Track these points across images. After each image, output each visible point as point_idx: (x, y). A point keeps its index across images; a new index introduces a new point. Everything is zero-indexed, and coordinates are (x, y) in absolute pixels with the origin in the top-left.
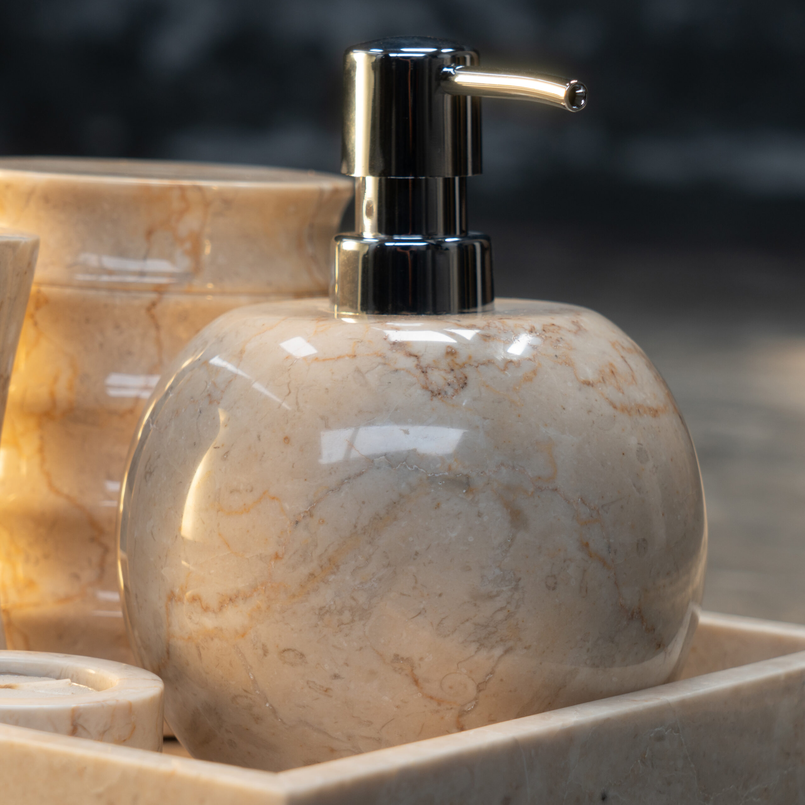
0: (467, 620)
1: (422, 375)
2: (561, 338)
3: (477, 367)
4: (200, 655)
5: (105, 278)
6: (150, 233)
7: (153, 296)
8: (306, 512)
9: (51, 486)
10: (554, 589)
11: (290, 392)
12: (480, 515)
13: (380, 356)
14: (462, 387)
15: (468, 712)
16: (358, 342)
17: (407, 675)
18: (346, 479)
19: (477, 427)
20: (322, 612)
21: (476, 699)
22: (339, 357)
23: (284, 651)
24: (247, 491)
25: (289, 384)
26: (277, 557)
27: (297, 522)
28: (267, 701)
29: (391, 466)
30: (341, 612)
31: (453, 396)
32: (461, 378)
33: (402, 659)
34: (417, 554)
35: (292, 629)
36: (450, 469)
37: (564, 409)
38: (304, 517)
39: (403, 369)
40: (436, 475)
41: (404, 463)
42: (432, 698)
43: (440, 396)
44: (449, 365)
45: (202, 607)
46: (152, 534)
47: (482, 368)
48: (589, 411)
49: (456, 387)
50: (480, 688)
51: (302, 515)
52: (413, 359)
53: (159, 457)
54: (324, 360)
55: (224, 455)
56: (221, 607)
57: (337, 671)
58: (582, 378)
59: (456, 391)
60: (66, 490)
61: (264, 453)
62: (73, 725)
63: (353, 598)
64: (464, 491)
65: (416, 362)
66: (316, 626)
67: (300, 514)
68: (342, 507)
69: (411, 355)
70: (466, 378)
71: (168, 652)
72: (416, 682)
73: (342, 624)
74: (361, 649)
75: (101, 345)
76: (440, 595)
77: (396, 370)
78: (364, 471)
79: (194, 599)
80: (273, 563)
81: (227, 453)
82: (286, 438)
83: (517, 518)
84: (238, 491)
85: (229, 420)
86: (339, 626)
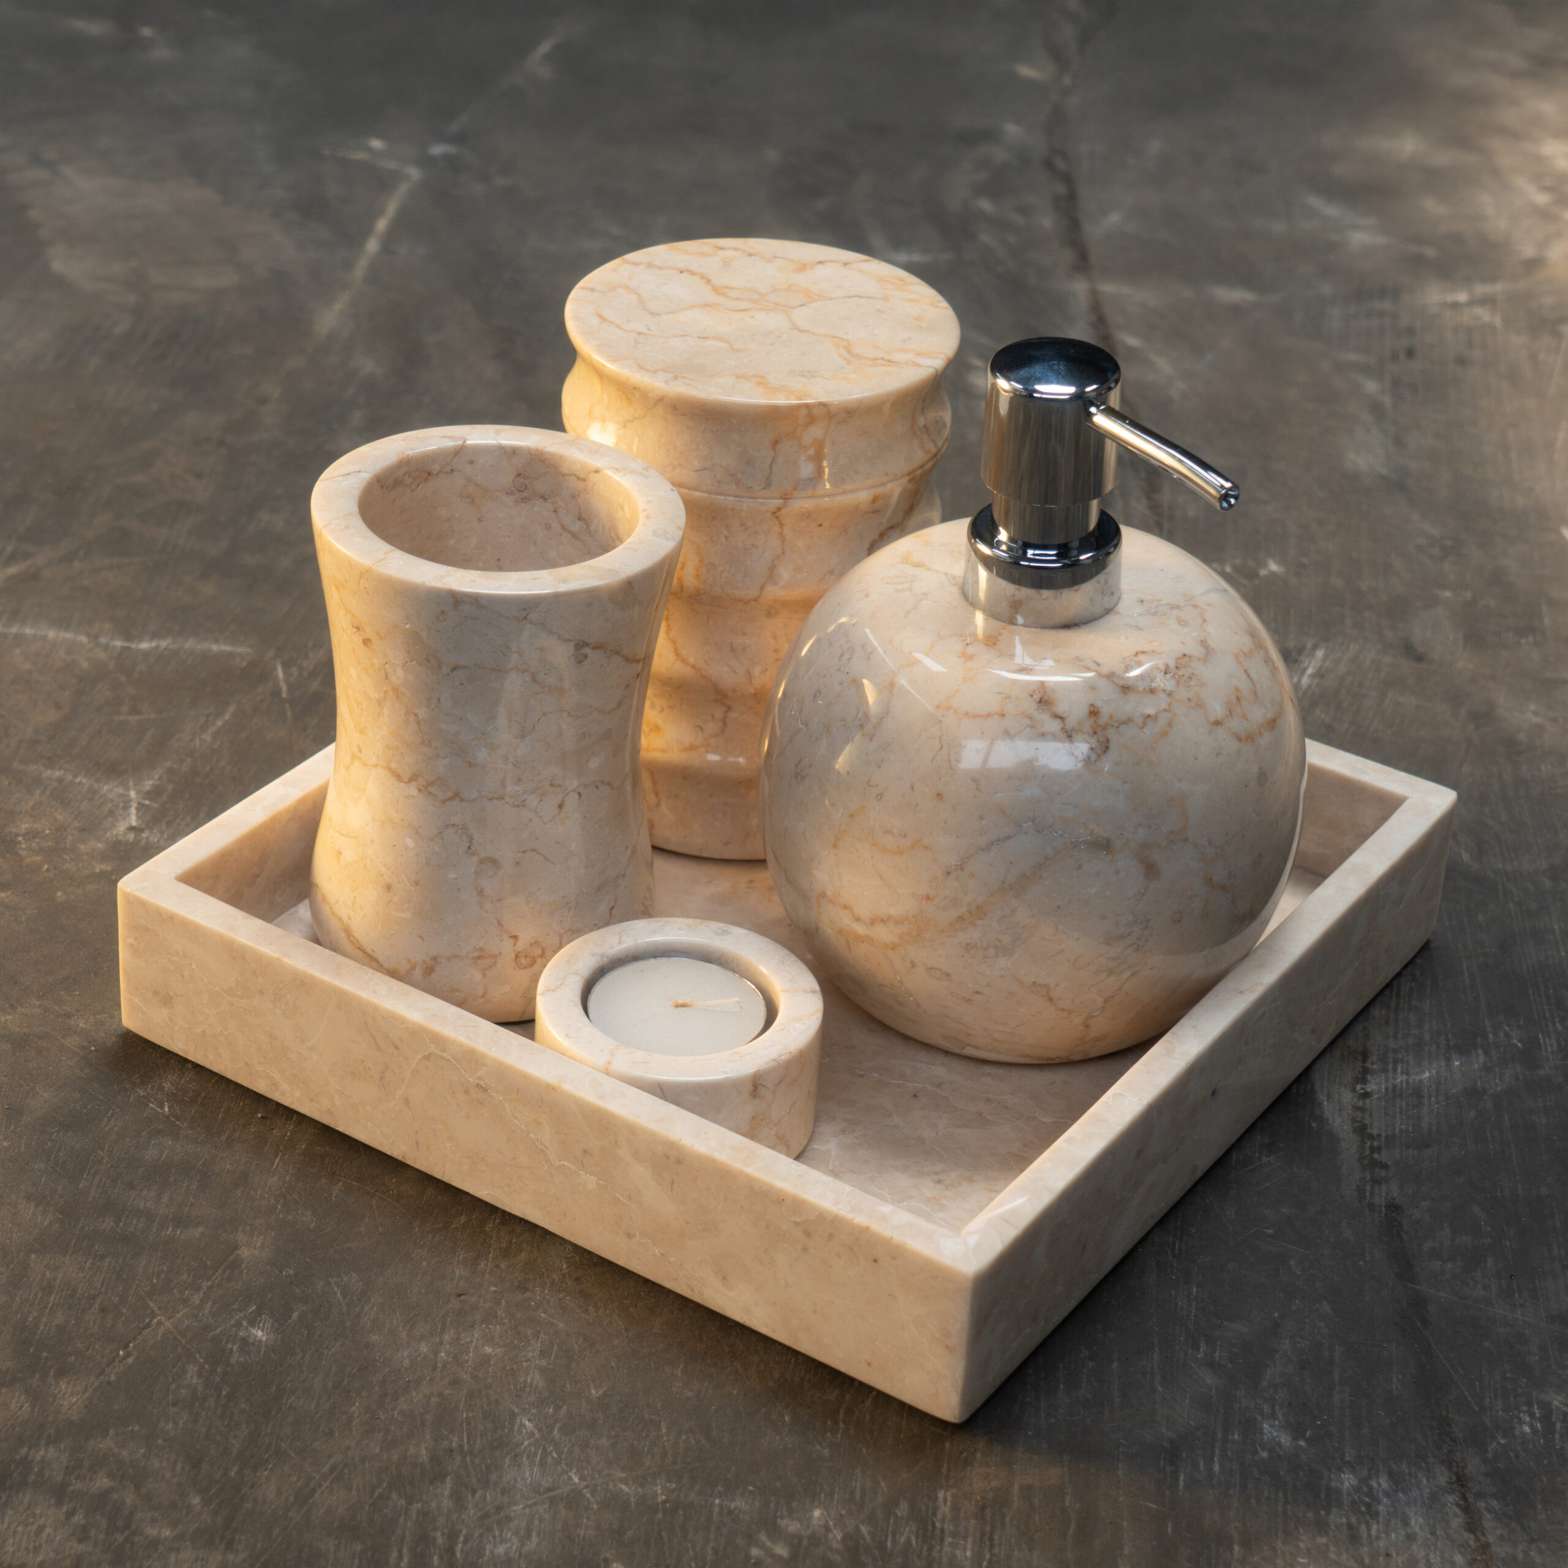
0: (1101, 956)
1: (1068, 739)
2: (1193, 673)
3: (1118, 727)
4: (849, 947)
6: (776, 443)
7: (778, 503)
8: (957, 865)
10: (1179, 921)
11: (942, 748)
12: (1117, 872)
13: (1028, 716)
14: (1105, 752)
15: (1094, 1017)
16: (1006, 697)
17: (1043, 996)
18: (995, 841)
19: (1118, 792)
20: (968, 947)
21: (1103, 1008)
22: (989, 715)
23: (931, 968)
24: (900, 835)
25: (941, 737)
26: (928, 898)
27: (948, 873)
28: (912, 996)
29: (1038, 831)
30: (986, 949)
31: (1096, 762)
32: (1103, 742)
33: (1040, 985)
34: (1059, 907)
35: (940, 955)
36: (1092, 833)
37: (1196, 759)
38: (955, 869)
39: (1049, 733)
40: (1080, 840)
41: (1050, 829)
42: (1063, 1010)
43: (1084, 763)
44: (1092, 728)
45: (854, 916)
46: (804, 835)
47: (1123, 727)
48: (1219, 754)
49: (1100, 752)
50: (1106, 1001)
51: (953, 868)
52: (1058, 721)
53: (810, 766)
54: (975, 716)
55: (878, 795)
56: (873, 922)
57: (979, 990)
58: (1212, 719)
59: (1099, 756)
60: (692, 660)
61: (917, 804)
63: (998, 940)
64: (1104, 853)
65: (1061, 726)
66: (963, 956)
67: (951, 866)
68: (991, 865)
69: (1057, 717)
70: (1108, 741)
71: (816, 930)
72: (1051, 1000)
73: (987, 957)
74: (1003, 976)
75: (727, 538)
77: (1043, 734)
78: (1012, 835)
79: (845, 907)
80: (924, 902)
81: (881, 794)
82: (939, 794)
83: (1151, 870)
84: (892, 833)
85: (882, 761)
86: (983, 958)
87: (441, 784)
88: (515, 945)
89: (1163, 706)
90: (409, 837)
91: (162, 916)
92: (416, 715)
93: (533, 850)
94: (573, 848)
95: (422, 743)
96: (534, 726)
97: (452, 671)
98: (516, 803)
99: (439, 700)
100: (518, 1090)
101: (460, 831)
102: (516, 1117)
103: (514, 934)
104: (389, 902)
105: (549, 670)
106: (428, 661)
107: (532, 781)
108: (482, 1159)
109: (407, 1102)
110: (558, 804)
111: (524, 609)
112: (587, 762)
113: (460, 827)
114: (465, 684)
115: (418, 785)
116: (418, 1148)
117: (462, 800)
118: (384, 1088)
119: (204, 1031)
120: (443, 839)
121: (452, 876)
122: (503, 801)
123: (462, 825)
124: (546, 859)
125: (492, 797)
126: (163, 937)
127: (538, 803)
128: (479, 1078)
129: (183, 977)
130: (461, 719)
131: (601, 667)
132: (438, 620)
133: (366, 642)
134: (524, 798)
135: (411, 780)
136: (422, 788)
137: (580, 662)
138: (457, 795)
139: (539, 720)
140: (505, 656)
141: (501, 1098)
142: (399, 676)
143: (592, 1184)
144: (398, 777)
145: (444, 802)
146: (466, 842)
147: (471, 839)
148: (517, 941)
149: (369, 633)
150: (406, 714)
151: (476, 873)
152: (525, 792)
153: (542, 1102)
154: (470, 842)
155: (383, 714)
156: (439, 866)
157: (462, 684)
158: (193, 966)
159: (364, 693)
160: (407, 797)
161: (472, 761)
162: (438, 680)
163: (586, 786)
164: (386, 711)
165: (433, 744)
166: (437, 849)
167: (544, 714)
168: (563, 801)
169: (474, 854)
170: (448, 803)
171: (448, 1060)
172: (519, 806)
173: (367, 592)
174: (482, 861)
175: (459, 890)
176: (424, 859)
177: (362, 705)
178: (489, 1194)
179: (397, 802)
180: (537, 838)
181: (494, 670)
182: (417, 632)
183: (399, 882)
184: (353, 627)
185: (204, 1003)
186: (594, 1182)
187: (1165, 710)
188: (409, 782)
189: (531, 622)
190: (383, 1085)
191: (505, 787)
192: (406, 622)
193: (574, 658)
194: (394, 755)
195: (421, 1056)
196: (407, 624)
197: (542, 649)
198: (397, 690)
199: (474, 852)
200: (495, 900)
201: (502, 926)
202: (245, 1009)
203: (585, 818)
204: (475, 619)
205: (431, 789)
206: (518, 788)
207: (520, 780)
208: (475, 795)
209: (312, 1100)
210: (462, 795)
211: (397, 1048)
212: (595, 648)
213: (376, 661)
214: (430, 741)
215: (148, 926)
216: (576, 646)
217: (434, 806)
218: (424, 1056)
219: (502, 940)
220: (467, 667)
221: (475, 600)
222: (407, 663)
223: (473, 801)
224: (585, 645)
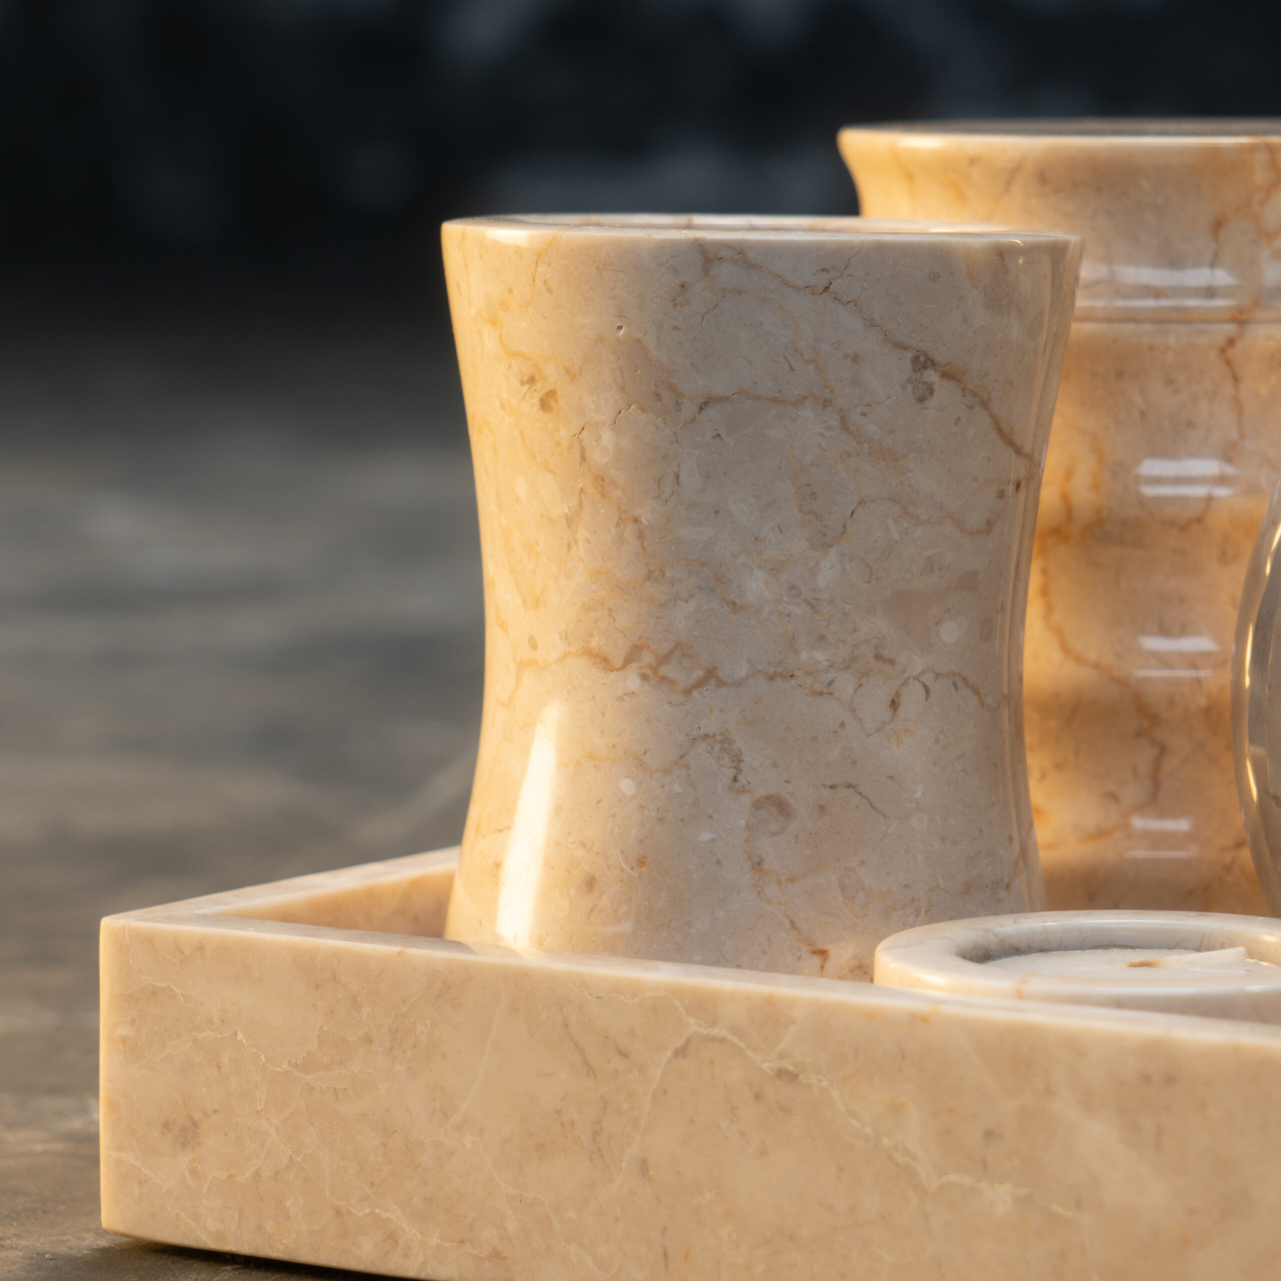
5: (1150, 303)
6: (1218, 226)
7: (1229, 329)
9: (1066, 649)
75: (1143, 414)
87: (684, 655)
88: (822, 967)
90: (628, 777)
91: (182, 952)
92: (636, 520)
93: (850, 786)
94: (919, 794)
95: (649, 577)
96: (845, 526)
97: (701, 409)
98: (817, 687)
99: (678, 477)
101: (717, 748)
102: (853, 1114)
103: (821, 946)
104: (592, 911)
105: (869, 405)
106: (658, 396)
107: (844, 642)
108: (791, 1237)
109: (644, 1167)
110: (890, 698)
111: (823, 270)
112: (936, 624)
113: (719, 738)
114: (723, 436)
115: (641, 668)
116: (667, 1266)
117: (721, 683)
118: (602, 1156)
119: (257, 1175)
120: (687, 767)
121: (706, 836)
122: (793, 682)
123: (722, 734)
124: (873, 807)
125: (776, 672)
126: (183, 995)
127: (856, 691)
128: (782, 1056)
129: (219, 1067)
130: (717, 512)
131: (956, 424)
132: (675, 305)
133: (546, 402)
134: (830, 676)
135: (629, 660)
136: (648, 672)
137: (921, 400)
138: (711, 674)
139: (853, 512)
140: (792, 369)
141: (825, 1083)
142: (605, 447)
143: (1005, 1202)
144: (604, 662)
145: (688, 692)
146: (730, 767)
147: (737, 760)
148: (825, 960)
149: (553, 376)
150: (618, 525)
151: (748, 827)
152: (831, 666)
154: (735, 768)
155: (576, 542)
156: (682, 820)
157: (719, 435)
158: (240, 1036)
159: (543, 516)
160: (620, 699)
161: (736, 600)
162: (676, 434)
163: (938, 675)
164: (582, 533)
165: (667, 574)
166: (678, 789)
167: (861, 502)
168: (898, 695)
169: (743, 791)
170: (695, 693)
172: (821, 694)
173: (549, 290)
174: (758, 805)
175: (719, 862)
176: (653, 814)
177: (537, 547)
179: (603, 715)
180: (855, 762)
181: (774, 400)
182: (638, 341)
183: (609, 867)
184: (523, 383)
185: (259, 1108)
186: (1009, 1198)
188: (624, 666)
189: (836, 299)
190: (599, 1150)
191: (796, 652)
192: (619, 324)
193: (910, 387)
194: (596, 621)
195: (669, 1054)
196: (620, 328)
197: (855, 359)
198: (603, 479)
199: (743, 787)
200: (783, 879)
201: (797, 929)
202: (335, 1090)
203: (937, 740)
204: (740, 292)
205: (665, 670)
206: (820, 656)
207: (822, 638)
208: (743, 670)
209: (462, 1241)
210: (720, 673)
211: (624, 1054)
212: (944, 375)
213: (564, 434)
214: (661, 570)
215: (156, 984)
216: (915, 360)
217: (670, 703)
218: (677, 1050)
219: (800, 958)
220: (728, 398)
221: (739, 253)
222: (620, 412)
223: (740, 683)
224: (929, 363)
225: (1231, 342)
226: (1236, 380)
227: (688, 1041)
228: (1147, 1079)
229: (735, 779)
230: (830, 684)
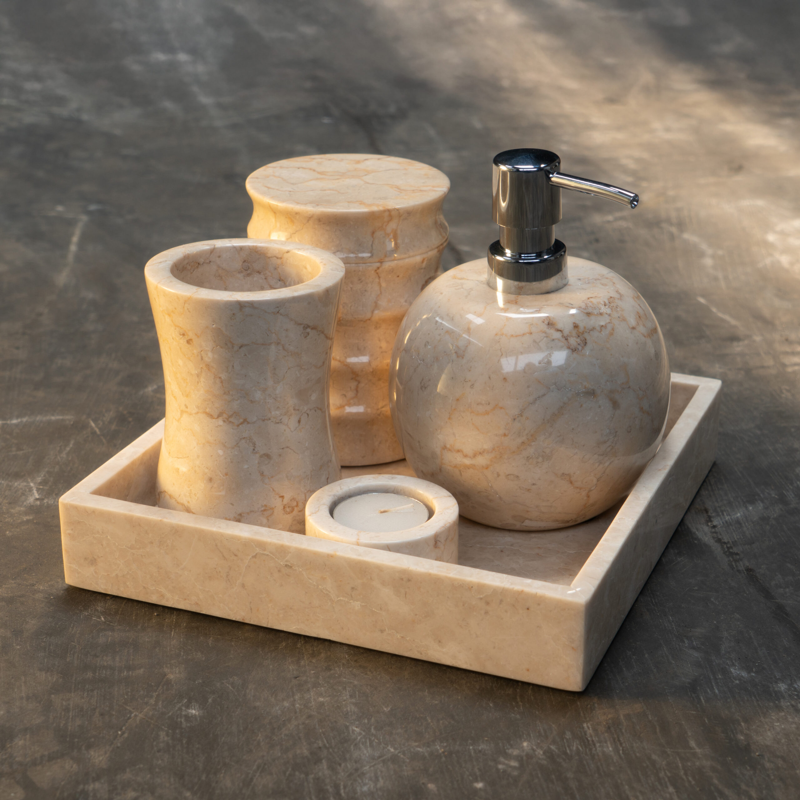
0: (595, 454)
1: (566, 341)
2: (617, 305)
3: (589, 332)
4: (461, 474)
6: (373, 233)
7: (378, 264)
8: (519, 414)
10: (630, 432)
11: (502, 355)
12: (600, 407)
13: (544, 332)
14: (585, 345)
15: (592, 490)
16: (531, 325)
17: (567, 481)
18: (537, 398)
19: (595, 364)
20: (528, 458)
21: (596, 484)
22: (524, 334)
23: (508, 475)
24: (486, 404)
25: (501, 349)
26: (505, 435)
27: (514, 419)
28: (498, 494)
29: (559, 390)
30: (537, 458)
31: (582, 350)
32: (583, 340)
33: (566, 474)
34: (573, 429)
35: (513, 466)
36: (585, 388)
37: (628, 346)
38: (518, 417)
39: (557, 339)
40: (580, 391)
41: (565, 386)
42: (577, 488)
43: (576, 352)
44: (577, 334)
45: (463, 455)
46: (430, 418)
47: (591, 332)
48: (637, 343)
49: (582, 345)
50: (598, 481)
51: (517, 416)
52: (559, 332)
53: (430, 380)
54: (516, 336)
55: (471, 386)
56: (475, 456)
57: (534, 482)
58: (631, 326)
59: (583, 348)
60: (338, 358)
61: (494, 386)
62: (435, 541)
63: (543, 452)
64: (593, 397)
65: (561, 335)
66: (525, 464)
67: (516, 415)
68: (536, 411)
69: (558, 330)
70: (586, 339)
71: (440, 470)
72: (571, 483)
73: (538, 463)
74: (547, 472)
76: (584, 446)
77: (553, 340)
78: (546, 393)
79: (458, 451)
80: (503, 438)
81: (473, 385)
82: (505, 379)
83: (615, 404)
84: (481, 404)
85: (471, 368)
86: (536, 464)
87: (236, 415)
88: (283, 501)
89: (608, 321)
90: (220, 449)
91: (87, 512)
92: (220, 378)
93: (287, 447)
94: (306, 445)
95: (225, 393)
96: (284, 376)
97: (240, 348)
98: (277, 421)
99: (233, 366)
100: (311, 562)
101: (248, 441)
102: (310, 579)
103: (282, 495)
104: (212, 488)
105: (291, 342)
106: (226, 344)
107: (284, 408)
108: (291, 608)
109: (243, 586)
110: (298, 420)
111: (277, 307)
112: (310, 396)
113: (248, 438)
114: (247, 355)
115: (223, 418)
116: (252, 612)
117: (248, 423)
118: (230, 582)
119: (117, 575)
120: (239, 447)
121: (246, 467)
122: (270, 421)
124: (295, 452)
125: (265, 419)
126: (89, 524)
127: (288, 420)
128: (287, 561)
129: (102, 545)
130: (246, 376)
131: (315, 341)
132: (231, 319)
133: (189, 342)
134: (281, 418)
135: (219, 416)
136: (225, 420)
137: (306, 337)
138: (245, 420)
139: (286, 372)
140: (268, 335)
141: (301, 570)
142: (209, 357)
143: (358, 606)
144: (211, 416)
145: (238, 426)
146: (252, 446)
147: (254, 444)
148: (283, 499)
149: (191, 335)
150: (214, 379)
151: (259, 463)
152: (281, 415)
153: (326, 566)
154: (254, 446)
155: (200, 382)
156: (238, 462)
157: (246, 355)
158: (109, 537)
159: (188, 372)
160: (217, 427)
161: (252, 400)
162: (232, 355)
163: (310, 410)
164: (202, 380)
165: (231, 393)
166: (236, 453)
167: (289, 368)
168: (300, 419)
169: (256, 453)
170: (240, 426)
171: (267, 555)
172: (278, 423)
173: (189, 311)
174: (261, 457)
175: (250, 474)
176: (229, 460)
177: (187, 380)
178: (296, 628)
179: (212, 431)
180: (289, 440)
181: (263, 344)
182: (220, 329)
183: (216, 475)
184: (180, 335)
185: (116, 557)
186: (359, 605)
187: (609, 323)
188: (218, 418)
189: (281, 315)
190: (229, 580)
191: (271, 412)
192: (213, 324)
193: (302, 335)
194: (208, 404)
195: (250, 557)
196: (214, 325)
197: (287, 330)
198: (209, 365)
199: (257, 452)
200: (270, 477)
201: (275, 491)
202: (142, 555)
203: (311, 428)
204: (252, 315)
205: (231, 419)
206: (278, 412)
207: (278, 407)
208: (255, 419)
209: (186, 599)
210: (248, 420)
211: (236, 555)
212: (312, 329)
213: (195, 351)
214: (228, 392)
215: (79, 520)
216: (304, 327)
217: (233, 429)
218: (253, 556)
219: (276, 499)
220: (248, 345)
221: (251, 304)
222: (214, 348)
223: (254, 423)
224: (308, 327)
225: (378, 268)
226: (379, 277)
227: (256, 554)
228: (402, 579)
229: (254, 450)
230: (281, 420)
